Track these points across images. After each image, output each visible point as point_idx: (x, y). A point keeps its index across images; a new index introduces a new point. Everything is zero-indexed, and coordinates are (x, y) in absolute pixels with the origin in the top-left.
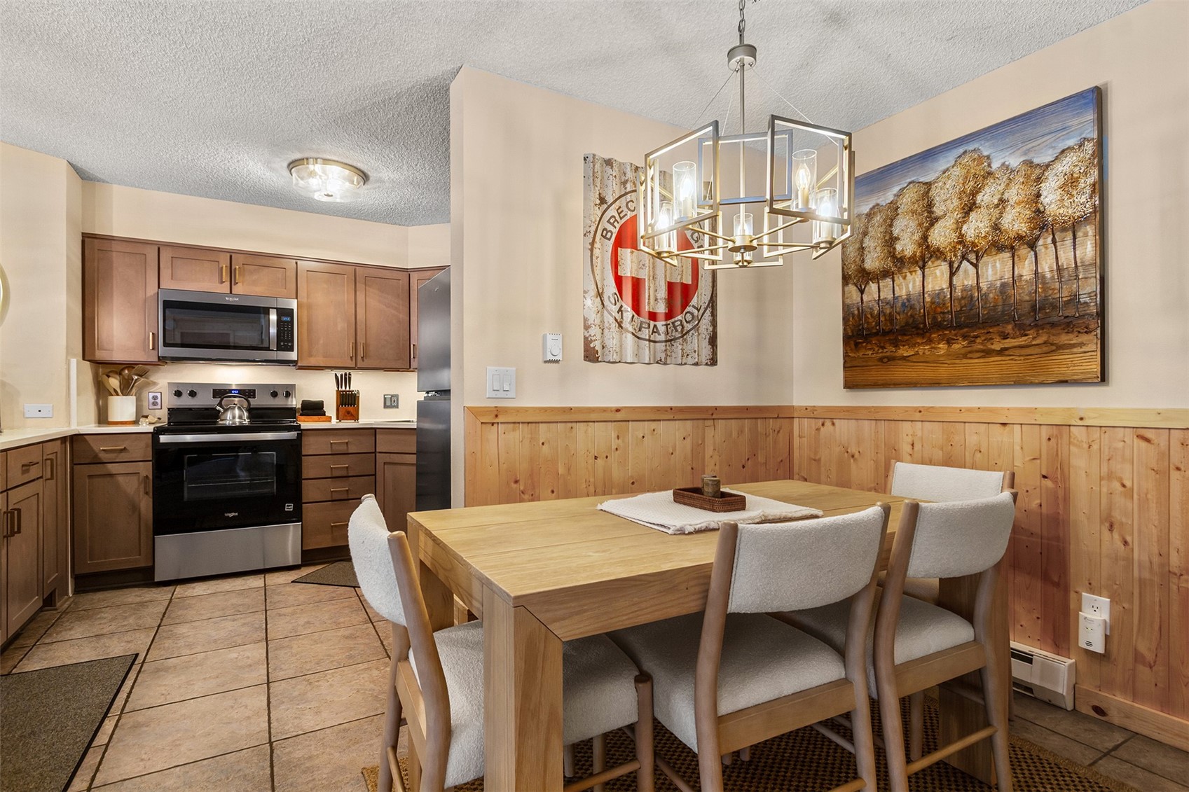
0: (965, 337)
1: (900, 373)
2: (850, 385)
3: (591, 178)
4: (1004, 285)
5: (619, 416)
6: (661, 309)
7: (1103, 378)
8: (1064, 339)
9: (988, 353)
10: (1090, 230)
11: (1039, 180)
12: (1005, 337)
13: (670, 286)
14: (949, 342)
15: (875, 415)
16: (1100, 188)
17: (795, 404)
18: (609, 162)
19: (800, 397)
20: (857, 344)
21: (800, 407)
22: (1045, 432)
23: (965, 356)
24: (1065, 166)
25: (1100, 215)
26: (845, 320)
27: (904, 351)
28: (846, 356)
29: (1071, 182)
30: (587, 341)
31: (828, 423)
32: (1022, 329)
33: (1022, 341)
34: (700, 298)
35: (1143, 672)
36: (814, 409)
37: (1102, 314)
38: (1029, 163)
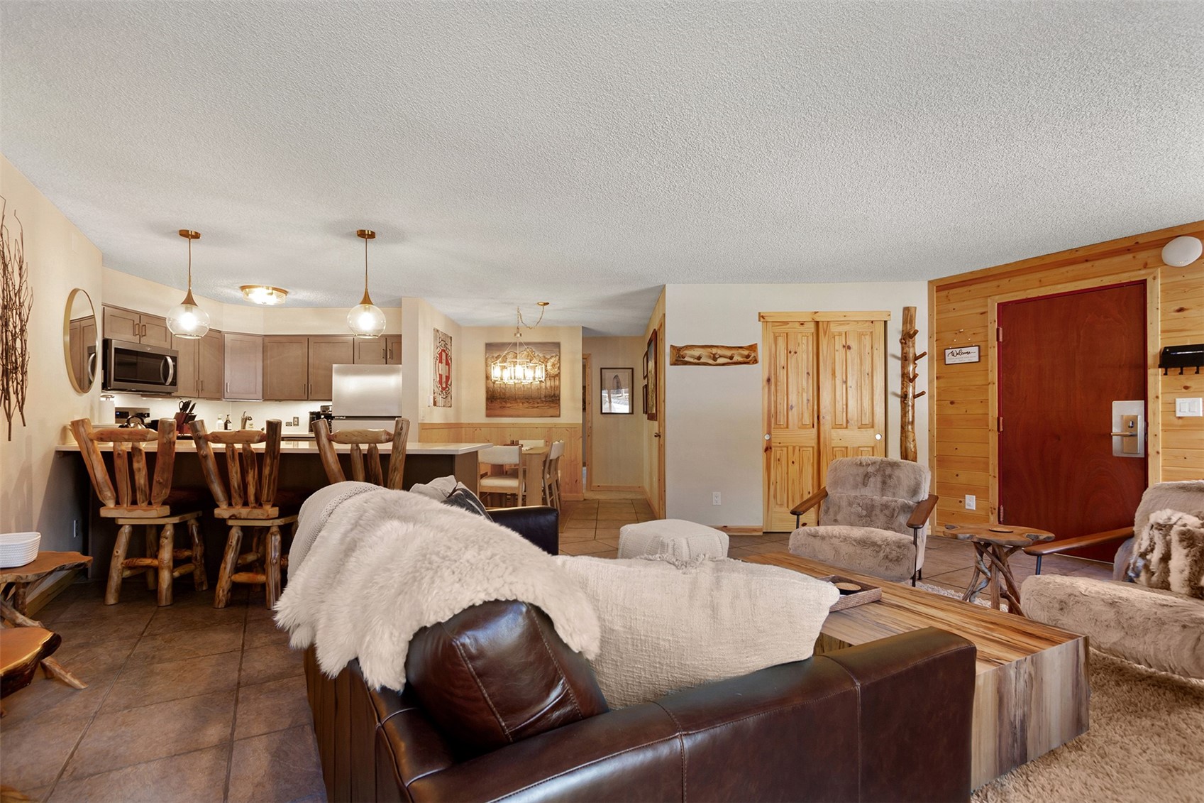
0: (527, 402)
1: (507, 412)
2: (488, 416)
3: (435, 337)
4: (538, 389)
5: (439, 427)
6: (444, 386)
7: (559, 416)
8: (552, 405)
9: (534, 407)
10: (557, 378)
11: (547, 362)
12: (538, 403)
13: (446, 376)
14: (523, 403)
15: (498, 427)
16: (559, 368)
17: (462, 422)
18: (438, 331)
19: (464, 420)
20: (491, 401)
21: (466, 424)
22: (547, 430)
23: (527, 408)
24: (552, 360)
25: (558, 375)
26: (487, 392)
27: (508, 405)
28: (487, 405)
29: (553, 365)
30: (434, 398)
31: (478, 429)
32: (542, 402)
33: (542, 405)
34: (449, 383)
35: (567, 486)
36: (473, 424)
37: (559, 400)
38: (544, 357)
